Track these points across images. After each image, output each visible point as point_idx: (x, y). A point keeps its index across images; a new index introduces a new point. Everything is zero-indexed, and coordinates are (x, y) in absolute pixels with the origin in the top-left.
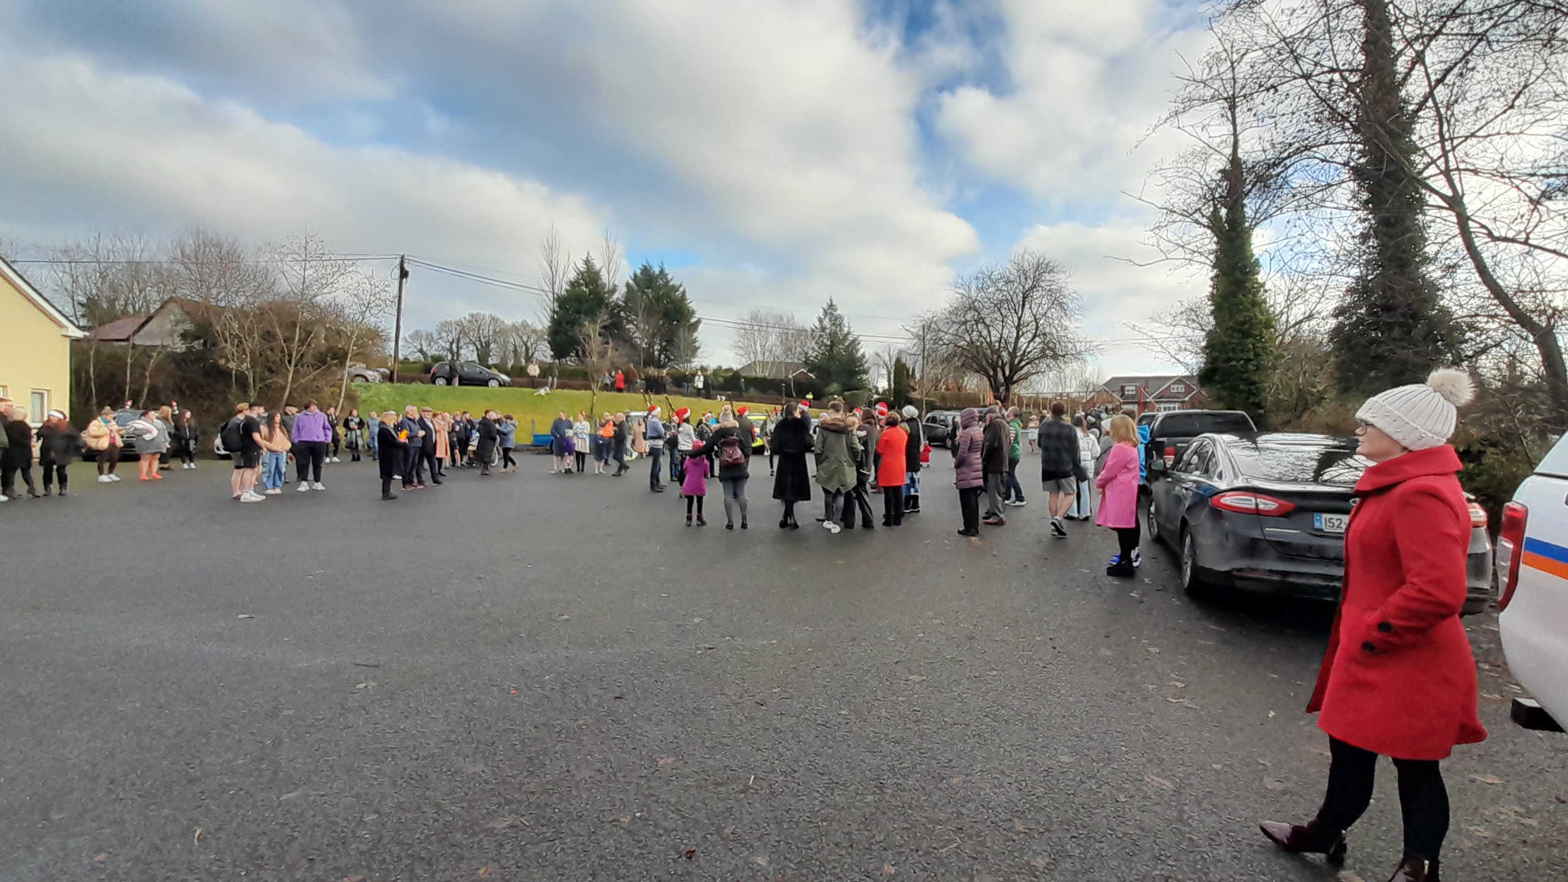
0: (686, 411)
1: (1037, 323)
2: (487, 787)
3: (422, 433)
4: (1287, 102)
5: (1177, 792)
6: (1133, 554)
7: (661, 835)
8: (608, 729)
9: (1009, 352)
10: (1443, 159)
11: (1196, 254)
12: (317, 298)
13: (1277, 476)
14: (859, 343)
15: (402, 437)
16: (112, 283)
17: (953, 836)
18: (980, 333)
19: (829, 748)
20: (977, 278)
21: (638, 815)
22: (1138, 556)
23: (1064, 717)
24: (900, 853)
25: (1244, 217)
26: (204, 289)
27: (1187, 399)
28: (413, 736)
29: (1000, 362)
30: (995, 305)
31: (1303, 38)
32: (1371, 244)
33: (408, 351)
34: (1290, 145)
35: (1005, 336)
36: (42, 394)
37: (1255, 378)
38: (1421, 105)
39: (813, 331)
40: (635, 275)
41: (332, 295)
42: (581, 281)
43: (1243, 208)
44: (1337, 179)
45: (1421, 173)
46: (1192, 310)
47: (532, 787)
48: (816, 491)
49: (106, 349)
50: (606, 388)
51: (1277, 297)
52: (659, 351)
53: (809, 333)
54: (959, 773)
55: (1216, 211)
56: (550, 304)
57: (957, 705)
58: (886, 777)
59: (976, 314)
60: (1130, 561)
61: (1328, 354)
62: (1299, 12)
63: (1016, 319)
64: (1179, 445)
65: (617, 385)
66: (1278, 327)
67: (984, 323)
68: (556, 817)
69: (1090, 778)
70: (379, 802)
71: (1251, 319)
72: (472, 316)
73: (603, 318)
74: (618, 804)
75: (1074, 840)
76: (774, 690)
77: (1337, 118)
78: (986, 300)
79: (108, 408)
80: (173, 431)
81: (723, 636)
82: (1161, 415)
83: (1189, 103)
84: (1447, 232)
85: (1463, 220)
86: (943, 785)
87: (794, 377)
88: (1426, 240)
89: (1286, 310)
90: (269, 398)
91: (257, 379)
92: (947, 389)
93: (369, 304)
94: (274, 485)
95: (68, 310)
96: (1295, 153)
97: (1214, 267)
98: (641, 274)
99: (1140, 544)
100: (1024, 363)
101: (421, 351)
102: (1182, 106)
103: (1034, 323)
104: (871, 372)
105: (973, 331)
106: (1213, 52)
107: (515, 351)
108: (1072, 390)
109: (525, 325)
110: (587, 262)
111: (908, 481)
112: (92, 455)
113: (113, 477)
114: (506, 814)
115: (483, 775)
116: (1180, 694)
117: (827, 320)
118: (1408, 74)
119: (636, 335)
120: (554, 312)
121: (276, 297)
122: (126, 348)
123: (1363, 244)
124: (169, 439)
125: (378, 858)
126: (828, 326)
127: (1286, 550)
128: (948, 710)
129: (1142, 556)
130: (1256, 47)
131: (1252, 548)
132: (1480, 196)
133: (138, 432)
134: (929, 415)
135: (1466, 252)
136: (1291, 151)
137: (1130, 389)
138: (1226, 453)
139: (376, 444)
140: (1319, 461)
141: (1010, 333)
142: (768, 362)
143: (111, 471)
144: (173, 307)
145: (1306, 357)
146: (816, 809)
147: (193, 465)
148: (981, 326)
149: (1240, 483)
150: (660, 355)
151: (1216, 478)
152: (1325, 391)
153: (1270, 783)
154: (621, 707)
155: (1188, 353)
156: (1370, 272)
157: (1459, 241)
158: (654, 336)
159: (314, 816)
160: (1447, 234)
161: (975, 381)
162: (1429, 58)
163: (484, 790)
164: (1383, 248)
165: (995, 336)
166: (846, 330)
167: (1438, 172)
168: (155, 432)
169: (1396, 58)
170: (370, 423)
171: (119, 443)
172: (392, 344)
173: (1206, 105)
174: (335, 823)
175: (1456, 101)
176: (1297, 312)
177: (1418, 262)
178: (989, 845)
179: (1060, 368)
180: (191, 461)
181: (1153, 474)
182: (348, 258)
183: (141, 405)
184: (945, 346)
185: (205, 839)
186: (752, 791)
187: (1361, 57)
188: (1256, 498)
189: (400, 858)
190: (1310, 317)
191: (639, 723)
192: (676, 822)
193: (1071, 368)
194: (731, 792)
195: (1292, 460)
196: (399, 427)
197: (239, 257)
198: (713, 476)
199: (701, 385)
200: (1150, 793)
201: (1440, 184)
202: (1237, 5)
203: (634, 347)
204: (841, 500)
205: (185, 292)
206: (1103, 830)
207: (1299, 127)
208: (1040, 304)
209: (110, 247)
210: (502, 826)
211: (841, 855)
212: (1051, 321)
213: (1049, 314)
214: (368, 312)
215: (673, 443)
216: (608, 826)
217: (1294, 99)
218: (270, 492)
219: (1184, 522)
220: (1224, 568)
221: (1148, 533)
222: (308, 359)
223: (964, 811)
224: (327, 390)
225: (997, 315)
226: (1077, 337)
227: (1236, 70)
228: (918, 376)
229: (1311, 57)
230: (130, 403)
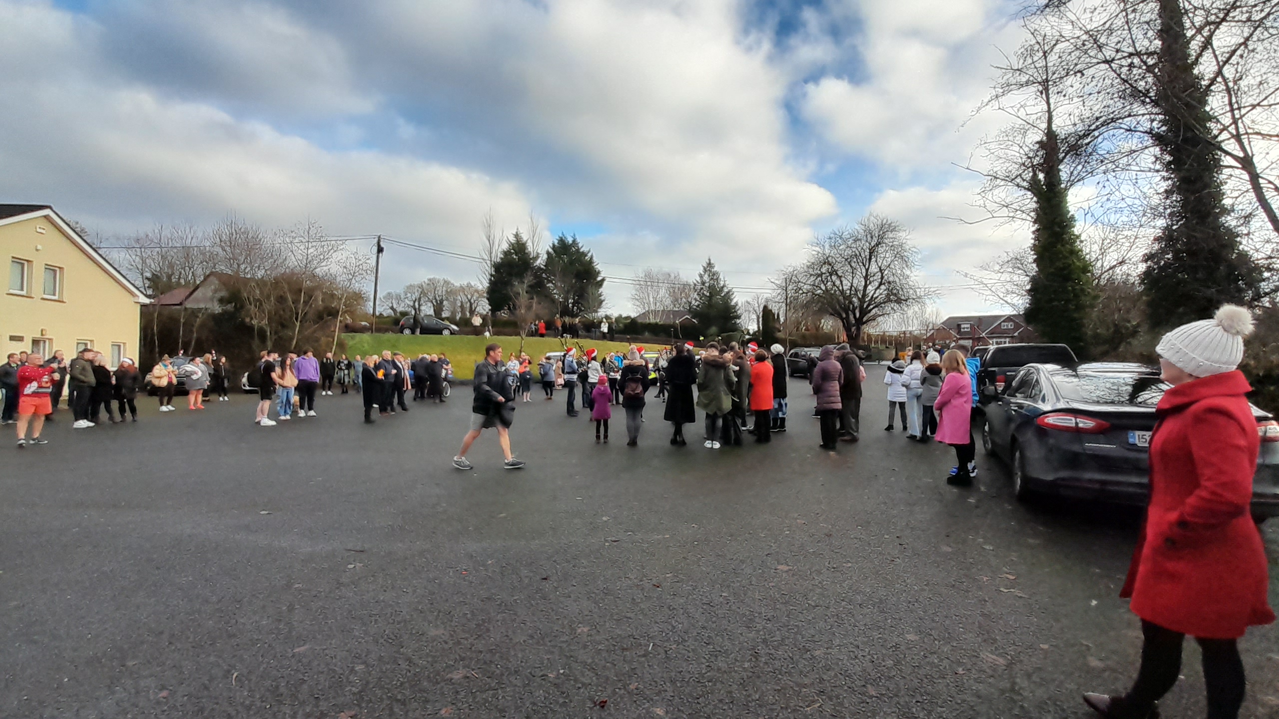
0: (593, 351)
1: (882, 274)
2: (446, 647)
3: (394, 371)
4: (1094, 83)
5: (1010, 665)
6: (970, 466)
7: (579, 688)
8: (537, 604)
9: (859, 298)
10: (1233, 126)
11: (1019, 212)
12: (317, 270)
13: (1095, 399)
14: (733, 294)
15: (380, 375)
16: (170, 263)
17: (816, 698)
18: (834, 283)
19: (713, 623)
20: (830, 238)
21: (562, 671)
22: (974, 468)
23: (910, 602)
24: (772, 710)
25: (1060, 180)
26: (235, 266)
27: (1016, 334)
28: (391, 606)
29: (851, 306)
30: (846, 260)
31: (1105, 31)
32: (1174, 198)
33: (383, 309)
34: (1097, 119)
35: (855, 285)
36: (119, 346)
37: (1076, 315)
38: (1213, 81)
39: (695, 285)
40: (554, 245)
41: (327, 268)
42: (512, 251)
43: (1058, 173)
44: (1140, 145)
45: (1216, 137)
46: (1017, 259)
47: (480, 647)
48: (700, 414)
49: (166, 311)
50: (532, 334)
51: (1092, 246)
52: (573, 303)
53: (692, 287)
54: (821, 646)
55: (1035, 175)
56: (488, 269)
57: (818, 591)
58: (759, 648)
59: (830, 267)
60: (968, 472)
61: (1141, 294)
62: (1099, 10)
63: (864, 271)
64: (1008, 373)
65: (540, 332)
66: (1094, 272)
67: (837, 274)
68: (498, 672)
69: (931, 653)
70: (366, 656)
71: (1070, 265)
72: (430, 280)
73: (529, 279)
74: (545, 662)
75: (919, 704)
76: (668, 575)
77: (1137, 94)
78: (838, 256)
79: (166, 355)
80: (212, 372)
81: (626, 531)
82: (992, 348)
83: (1007, 87)
84: (1239, 188)
85: (1254, 178)
86: (808, 655)
87: (680, 323)
88: (1224, 194)
89: (1101, 257)
90: (282, 348)
91: (273, 332)
92: (807, 330)
93: (354, 273)
94: (286, 413)
95: (139, 283)
96: (1103, 125)
97: (1035, 222)
98: (558, 243)
99: (975, 458)
100: (872, 307)
101: (392, 308)
102: (1002, 91)
103: (880, 274)
104: (743, 317)
105: (827, 282)
106: (1027, 44)
107: (462, 306)
108: (914, 329)
109: (469, 286)
110: (517, 235)
111: (776, 406)
112: (154, 391)
113: (170, 408)
114: (461, 668)
115: (443, 637)
116: (1012, 585)
117: (706, 276)
118: (1200, 55)
119: (555, 291)
120: (491, 275)
121: (287, 270)
122: (179, 310)
123: (1167, 198)
124: (209, 379)
125: (366, 698)
126: (708, 281)
127: (1105, 462)
128: (811, 594)
129: (976, 468)
130: (1063, 40)
131: (1074, 460)
132: (1267, 156)
133: (187, 374)
134: (792, 351)
135: (1258, 204)
136: (1098, 123)
137: (966, 327)
138: (1048, 379)
139: (360, 380)
140: (1134, 386)
141: (859, 282)
142: (658, 311)
143: (168, 404)
144: (212, 278)
145: (1120, 296)
146: (703, 672)
147: (226, 398)
148: (834, 278)
149: (1061, 405)
150: (573, 307)
151: (1040, 402)
152: (1138, 325)
153: (1094, 662)
154: (547, 586)
155: (1016, 295)
156: (1174, 222)
157: (1252, 195)
158: (568, 292)
159: (319, 665)
160: (1240, 190)
161: (830, 323)
162: (1215, 43)
163: (443, 649)
164: (1185, 204)
165: (846, 285)
166: (722, 283)
167: (1230, 136)
168: (200, 374)
169: (1189, 42)
170: (356, 364)
171: (175, 381)
172: (372, 304)
173: (1022, 89)
174: (334, 671)
175: (1241, 79)
176: (1111, 258)
177: (1218, 213)
178: (847, 706)
179: (904, 310)
180: (225, 395)
181: (985, 399)
182: (340, 239)
183: (190, 353)
184: (804, 295)
185: (240, 680)
186: (651, 655)
187: (1158, 43)
188: (1076, 418)
189: (382, 700)
190: (1122, 263)
191: (562, 599)
192: (591, 678)
193: (912, 310)
194: (635, 656)
195: (1108, 385)
196: (377, 367)
197: (260, 240)
198: (617, 403)
199: (606, 330)
200: (985, 667)
201: (1231, 146)
202: (1047, 6)
203: (553, 301)
204: (720, 422)
205: (222, 268)
206: (944, 697)
207: (1105, 103)
208: (884, 257)
209: (169, 236)
210: (458, 677)
211: (724, 710)
212: (894, 271)
213: (892, 266)
214: (353, 280)
215: (584, 377)
216: (538, 680)
217: (1098, 81)
218: (283, 418)
219: (1014, 439)
220: (1050, 477)
221: (983, 448)
222: (311, 315)
223: (825, 677)
224: (323, 340)
225: (848, 268)
226: (916, 284)
227: (1048, 59)
228: (782, 320)
229: (1113, 45)
230: (182, 352)
